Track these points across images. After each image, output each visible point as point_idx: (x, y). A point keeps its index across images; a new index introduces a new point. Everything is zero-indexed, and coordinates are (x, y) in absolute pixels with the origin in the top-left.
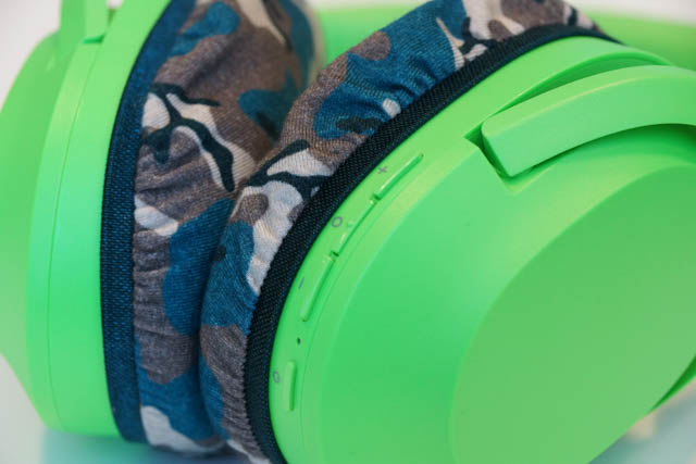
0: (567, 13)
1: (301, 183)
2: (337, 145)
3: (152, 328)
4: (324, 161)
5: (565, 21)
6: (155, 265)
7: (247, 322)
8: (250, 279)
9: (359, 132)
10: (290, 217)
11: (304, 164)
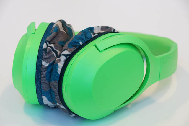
0: (113, 30)
1: (66, 55)
2: (72, 49)
3: (44, 82)
4: (69, 52)
5: (112, 31)
6: (45, 71)
7: (58, 79)
8: (58, 72)
9: (75, 47)
10: (64, 61)
11: (66, 52)
